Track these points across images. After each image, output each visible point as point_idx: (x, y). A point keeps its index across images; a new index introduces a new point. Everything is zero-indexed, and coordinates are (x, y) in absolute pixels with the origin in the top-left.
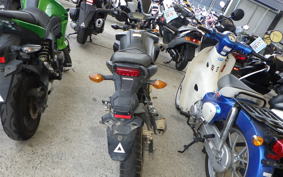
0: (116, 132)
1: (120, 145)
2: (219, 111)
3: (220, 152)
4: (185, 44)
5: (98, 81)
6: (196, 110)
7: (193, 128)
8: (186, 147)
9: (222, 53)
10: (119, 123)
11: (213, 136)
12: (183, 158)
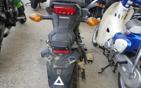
0: (55, 66)
1: (59, 78)
2: (130, 44)
3: (133, 74)
4: (95, 7)
5: (38, 21)
6: (109, 45)
7: (107, 57)
8: (103, 69)
9: (127, 6)
10: (57, 58)
11: (126, 62)
12: (102, 77)
